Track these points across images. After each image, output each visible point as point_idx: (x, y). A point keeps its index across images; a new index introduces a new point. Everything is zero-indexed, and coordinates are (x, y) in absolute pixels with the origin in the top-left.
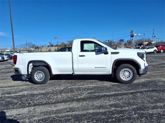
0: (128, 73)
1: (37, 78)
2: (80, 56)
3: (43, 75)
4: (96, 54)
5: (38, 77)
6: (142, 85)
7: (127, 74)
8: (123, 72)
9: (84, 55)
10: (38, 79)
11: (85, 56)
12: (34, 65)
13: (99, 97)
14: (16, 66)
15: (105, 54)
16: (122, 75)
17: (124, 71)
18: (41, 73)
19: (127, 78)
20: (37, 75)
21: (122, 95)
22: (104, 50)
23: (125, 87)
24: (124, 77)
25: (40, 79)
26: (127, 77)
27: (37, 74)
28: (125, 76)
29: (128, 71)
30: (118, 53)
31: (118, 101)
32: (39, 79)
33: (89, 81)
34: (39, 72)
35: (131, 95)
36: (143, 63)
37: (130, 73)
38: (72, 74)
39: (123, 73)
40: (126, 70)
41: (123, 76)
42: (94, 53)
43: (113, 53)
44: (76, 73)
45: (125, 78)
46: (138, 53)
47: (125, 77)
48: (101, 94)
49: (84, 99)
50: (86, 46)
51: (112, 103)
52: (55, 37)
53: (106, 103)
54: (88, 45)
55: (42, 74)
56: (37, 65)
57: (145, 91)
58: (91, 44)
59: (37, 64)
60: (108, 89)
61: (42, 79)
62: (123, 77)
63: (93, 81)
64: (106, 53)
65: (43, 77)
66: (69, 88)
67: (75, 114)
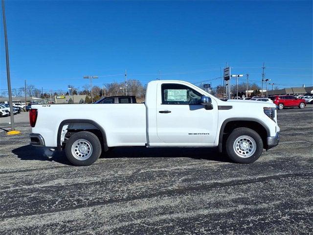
0: (247, 144)
1: (77, 153)
2: (160, 112)
3: (89, 149)
4: (191, 109)
5: (78, 151)
6: (273, 166)
7: (245, 145)
8: (239, 142)
9: (169, 110)
10: (78, 155)
11: (170, 112)
12: (71, 128)
13: (206, 188)
14: (35, 130)
15: (207, 109)
16: (237, 148)
17: (241, 140)
18: (85, 143)
19: (246, 154)
20: (77, 149)
21: (246, 183)
22: (206, 101)
23: (245, 169)
24: (240, 152)
25: (83, 156)
26: (245, 152)
27: (77, 147)
28: (243, 150)
29: (248, 141)
30: (230, 107)
31: (243, 194)
32: (80, 155)
33: (175, 159)
34: (82, 143)
35: (262, 184)
36: (273, 127)
37: (251, 143)
38: (144, 145)
39: (238, 144)
40: (245, 140)
41: (240, 150)
42: (188, 107)
43: (220, 108)
44: (152, 144)
45: (242, 154)
46: (264, 108)
47: (242, 152)
48: (208, 182)
49: (181, 192)
50: (172, 94)
51: (234, 196)
52: (85, 76)
53: (224, 197)
54: (175, 92)
55: (88, 145)
56: (76, 129)
57: (284, 176)
58: (181, 90)
59: (75, 127)
60: (217, 173)
61: (86, 155)
62: (238, 151)
63: (182, 159)
64: (209, 107)
65: (88, 152)
66: (142, 171)
67: (178, 218)
